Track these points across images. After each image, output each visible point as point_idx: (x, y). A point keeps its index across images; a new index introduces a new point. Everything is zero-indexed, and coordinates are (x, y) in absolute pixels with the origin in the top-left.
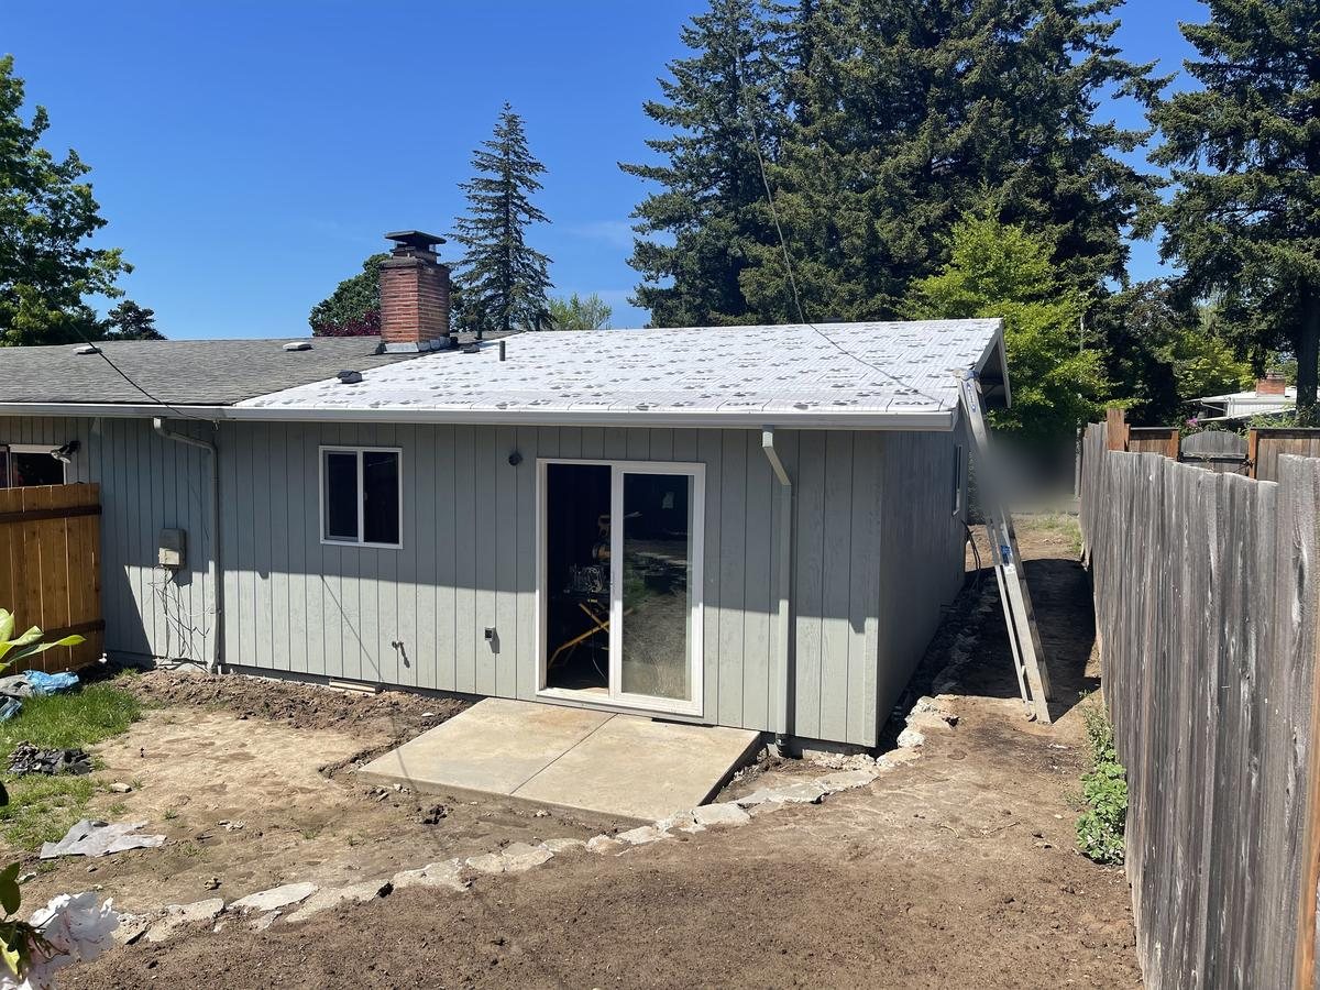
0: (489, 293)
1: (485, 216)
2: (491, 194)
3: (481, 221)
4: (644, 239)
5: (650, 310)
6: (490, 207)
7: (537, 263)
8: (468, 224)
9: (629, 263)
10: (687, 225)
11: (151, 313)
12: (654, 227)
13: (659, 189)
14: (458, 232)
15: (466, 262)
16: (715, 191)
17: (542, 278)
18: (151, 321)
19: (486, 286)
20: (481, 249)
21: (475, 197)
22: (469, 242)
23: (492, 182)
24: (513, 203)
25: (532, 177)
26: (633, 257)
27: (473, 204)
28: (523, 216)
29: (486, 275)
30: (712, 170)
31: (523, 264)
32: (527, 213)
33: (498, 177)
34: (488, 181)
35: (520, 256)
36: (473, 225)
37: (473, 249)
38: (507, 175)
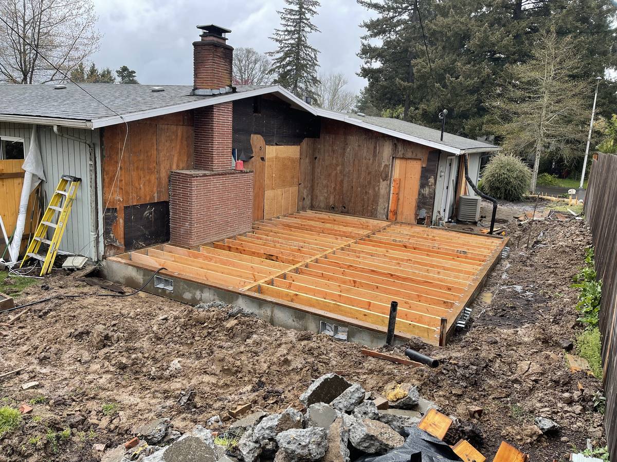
0: (289, 68)
1: (289, 28)
2: (293, 17)
3: (287, 31)
4: (366, 42)
5: (367, 79)
6: (291, 24)
7: (313, 53)
8: (280, 33)
9: (357, 55)
10: (388, 35)
11: (135, 72)
12: (371, 36)
13: (376, 15)
14: (275, 37)
15: (278, 52)
16: (405, 16)
17: (315, 61)
18: (135, 76)
19: (288, 64)
20: (286, 45)
21: (284, 18)
22: (280, 41)
23: (292, 10)
24: (304, 22)
25: (313, 9)
26: (360, 52)
27: (284, 22)
28: (307, 29)
29: (288, 59)
30: (404, 5)
31: (306, 54)
32: (310, 27)
33: (296, 8)
34: (291, 10)
35: (305, 50)
36: (283, 33)
37: (282, 45)
38: (301, 7)
